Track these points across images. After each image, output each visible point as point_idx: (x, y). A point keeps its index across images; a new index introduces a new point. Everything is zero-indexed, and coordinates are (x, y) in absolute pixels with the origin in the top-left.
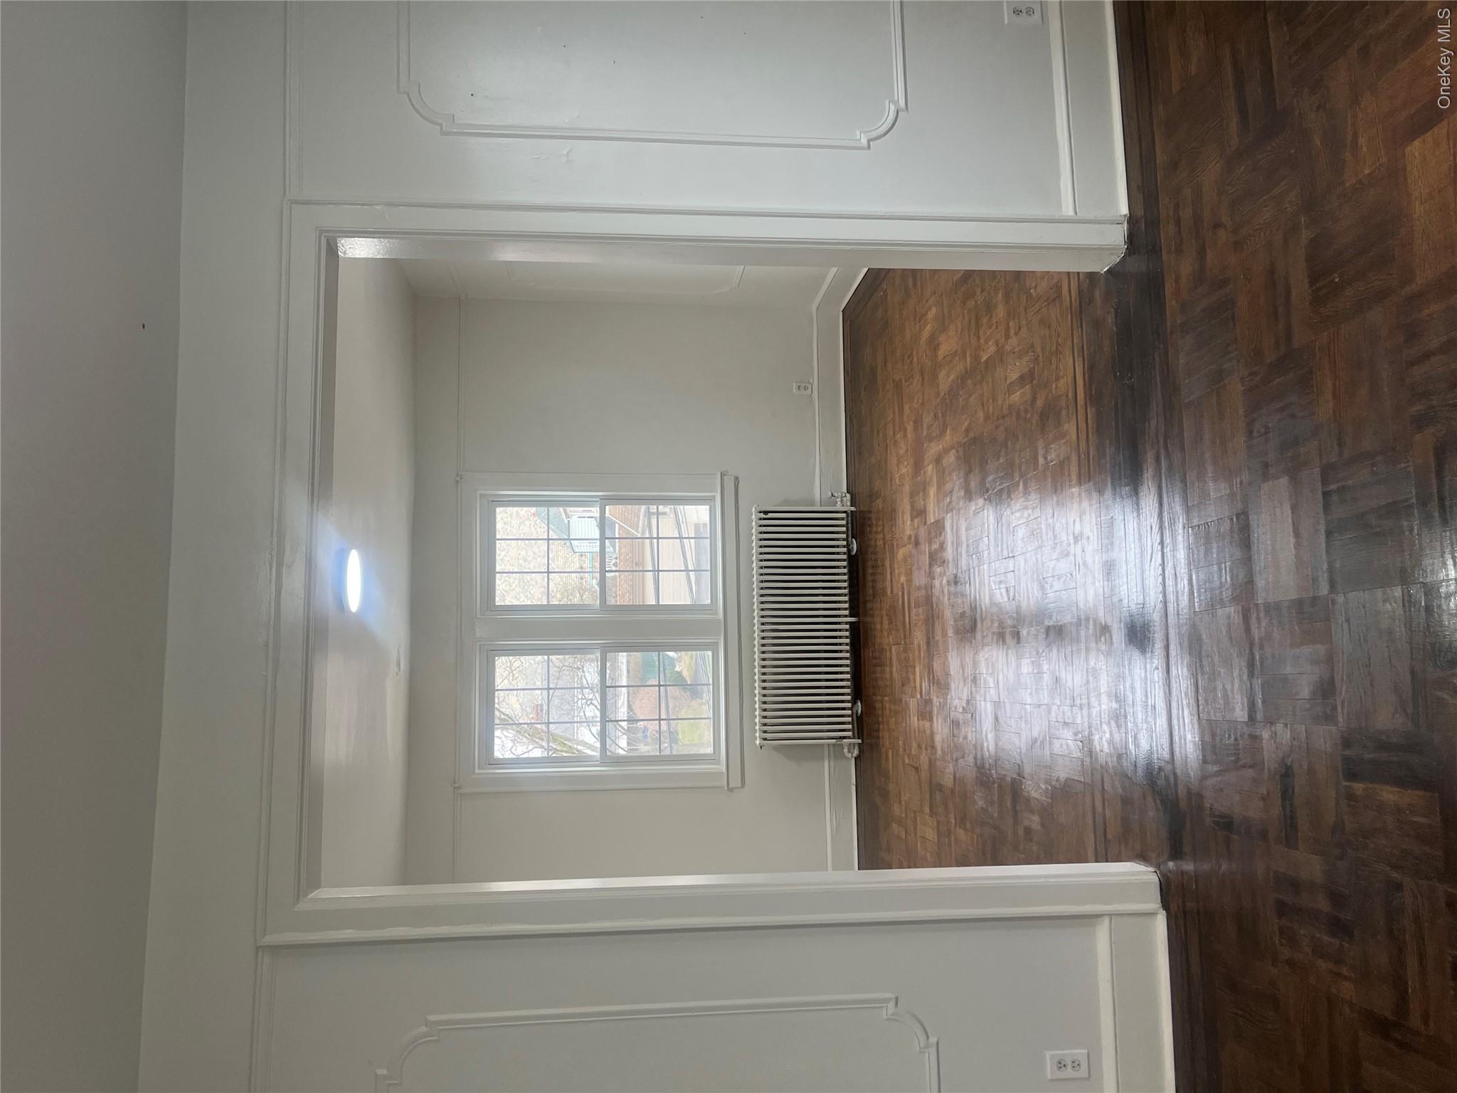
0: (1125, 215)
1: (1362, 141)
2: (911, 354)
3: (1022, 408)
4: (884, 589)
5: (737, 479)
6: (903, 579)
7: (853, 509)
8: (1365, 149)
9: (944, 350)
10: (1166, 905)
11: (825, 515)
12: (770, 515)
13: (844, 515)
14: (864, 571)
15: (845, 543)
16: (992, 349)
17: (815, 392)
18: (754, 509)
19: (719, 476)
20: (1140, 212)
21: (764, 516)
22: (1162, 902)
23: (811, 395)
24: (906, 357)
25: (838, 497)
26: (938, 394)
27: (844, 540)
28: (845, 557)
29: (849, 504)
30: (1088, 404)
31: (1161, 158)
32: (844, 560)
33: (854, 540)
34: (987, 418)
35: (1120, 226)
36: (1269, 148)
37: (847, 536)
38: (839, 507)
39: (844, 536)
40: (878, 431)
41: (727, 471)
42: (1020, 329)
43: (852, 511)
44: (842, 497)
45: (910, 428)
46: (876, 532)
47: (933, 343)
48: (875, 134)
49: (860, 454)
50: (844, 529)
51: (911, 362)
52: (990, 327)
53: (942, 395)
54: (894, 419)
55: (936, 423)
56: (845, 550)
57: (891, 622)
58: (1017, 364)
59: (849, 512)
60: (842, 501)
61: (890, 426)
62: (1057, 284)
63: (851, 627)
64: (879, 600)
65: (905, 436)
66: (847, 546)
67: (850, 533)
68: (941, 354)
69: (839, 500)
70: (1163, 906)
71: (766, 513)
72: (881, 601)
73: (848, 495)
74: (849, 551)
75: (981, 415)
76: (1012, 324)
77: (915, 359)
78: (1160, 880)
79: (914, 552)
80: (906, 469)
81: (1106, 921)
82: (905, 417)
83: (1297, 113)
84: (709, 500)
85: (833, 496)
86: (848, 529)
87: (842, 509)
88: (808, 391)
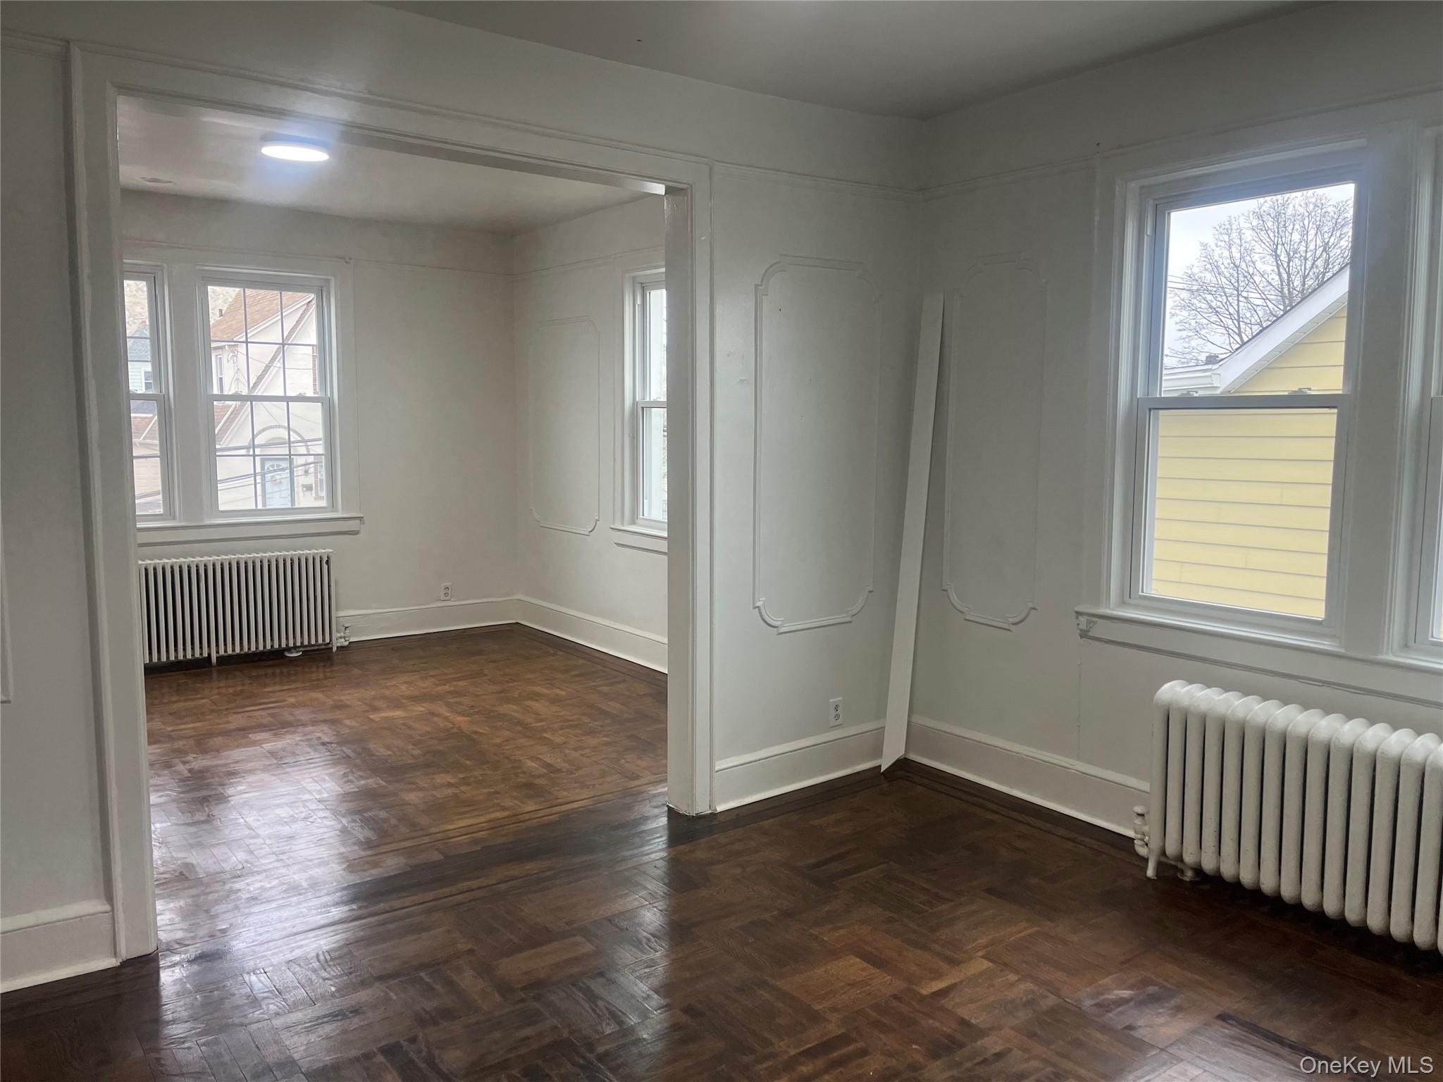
0: (716, 810)
1: (842, 932)
2: (515, 681)
3: (524, 769)
4: (266, 686)
5: (356, 533)
6: (292, 700)
7: (335, 649)
8: (837, 934)
9: (537, 705)
10: (126, 963)
11: (327, 622)
12: (325, 567)
13: (327, 641)
14: (273, 666)
15: (298, 644)
16: (559, 740)
17: (445, 603)
18: (331, 551)
19: (359, 515)
20: (721, 819)
21: (324, 561)
22: (127, 960)
23: (440, 600)
24: (510, 677)
25: (344, 633)
26: (494, 706)
27: (302, 643)
28: (284, 645)
29: (339, 645)
30: (561, 814)
31: (765, 824)
32: (280, 645)
33: (301, 653)
34: (499, 746)
35: (708, 808)
36: (807, 884)
37: (306, 646)
38: (335, 635)
39: (306, 643)
40: (425, 663)
41: (363, 522)
42: (588, 757)
43: (332, 648)
44: (344, 637)
45: (447, 687)
46: (324, 672)
47: (536, 696)
49: (393, 649)
50: (312, 642)
51: (507, 682)
52: (576, 736)
53: (495, 709)
54: (446, 674)
55: (467, 708)
56: (291, 645)
57: (235, 694)
58: (558, 760)
59: (330, 646)
60: (341, 638)
61: (437, 672)
62: (639, 776)
63: (205, 658)
64: (251, 682)
65: (437, 685)
66: (295, 647)
67: (308, 649)
68: (529, 703)
69: (342, 634)
70: (124, 962)
71: (327, 562)
72: (251, 684)
73: (347, 643)
74: (288, 649)
75: (498, 741)
76: (588, 751)
77: (511, 684)
78: (150, 954)
79: (327, 706)
81: (107, 908)
82: (455, 683)
83: (836, 893)
84: (333, 505)
85: (346, 628)
86: (313, 646)
87: (334, 638)
88: (443, 597)
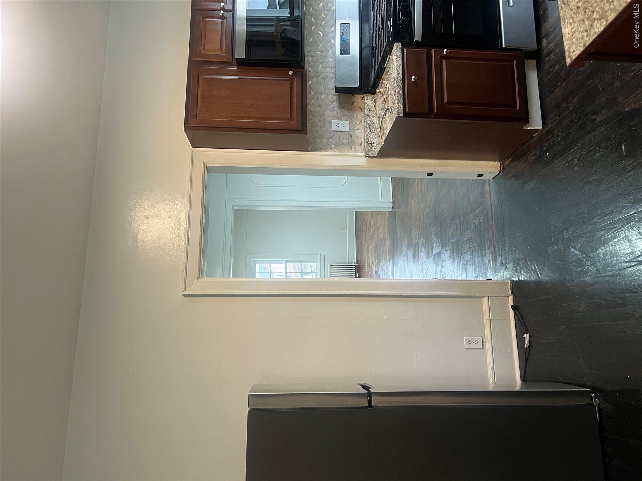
0: (392, 201)
5: (324, 256)
7: (357, 265)
11: (349, 266)
12: (333, 266)
13: (354, 266)
17: (347, 231)
18: (328, 264)
19: (319, 255)
21: (331, 266)
26: (371, 234)
33: (357, 274)
37: (355, 272)
38: (353, 264)
41: (322, 254)
45: (367, 242)
48: (341, 185)
50: (354, 270)
55: (371, 241)
65: (366, 244)
66: (355, 275)
69: (353, 262)
71: (332, 265)
73: (356, 261)
79: (368, 275)
80: (366, 253)
82: (366, 239)
84: (316, 262)
85: (351, 261)
86: (355, 270)
87: (355, 264)
88: (345, 232)
